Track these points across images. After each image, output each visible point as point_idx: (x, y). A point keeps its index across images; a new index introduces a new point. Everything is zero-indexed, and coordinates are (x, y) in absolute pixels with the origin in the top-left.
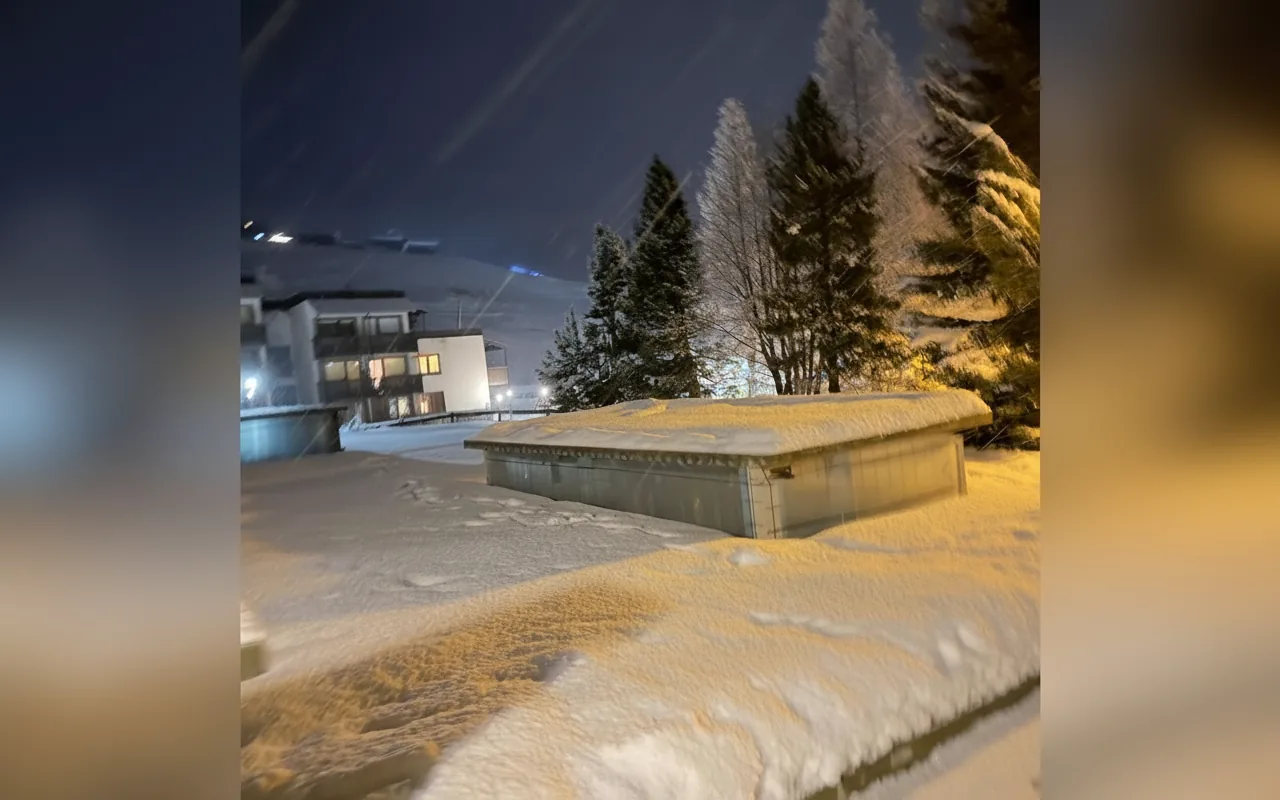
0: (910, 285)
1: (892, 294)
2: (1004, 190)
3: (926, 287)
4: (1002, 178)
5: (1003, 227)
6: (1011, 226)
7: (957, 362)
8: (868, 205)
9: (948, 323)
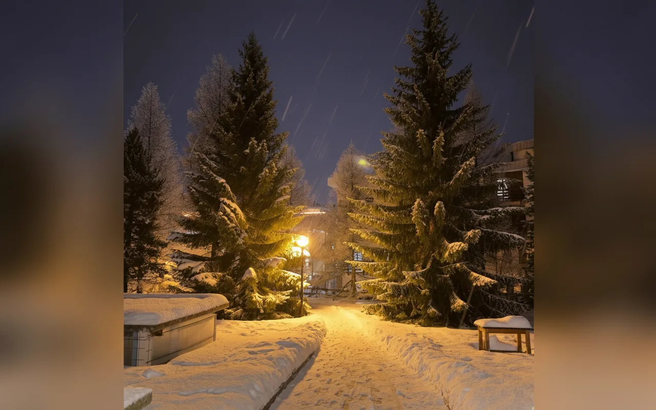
0: (177, 238)
1: (163, 239)
2: (229, 206)
3: (185, 239)
4: (228, 202)
5: (228, 222)
6: (231, 221)
7: (200, 277)
8: (159, 196)
9: (195, 258)
